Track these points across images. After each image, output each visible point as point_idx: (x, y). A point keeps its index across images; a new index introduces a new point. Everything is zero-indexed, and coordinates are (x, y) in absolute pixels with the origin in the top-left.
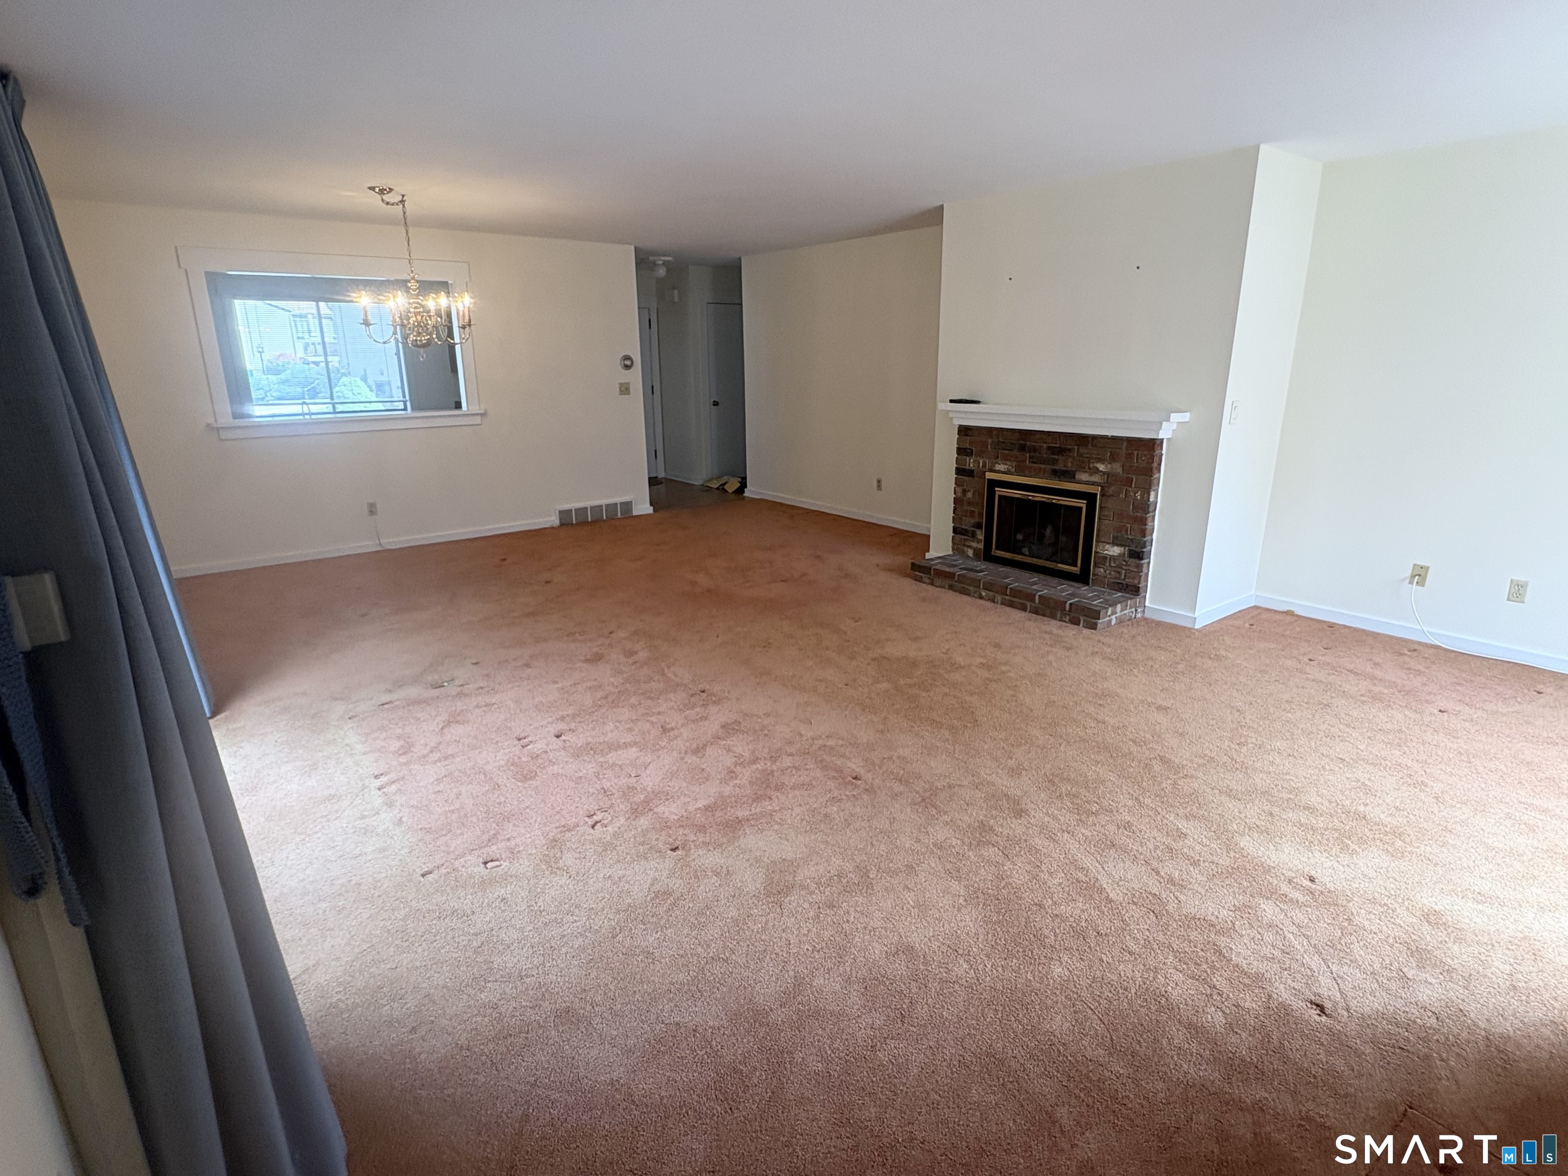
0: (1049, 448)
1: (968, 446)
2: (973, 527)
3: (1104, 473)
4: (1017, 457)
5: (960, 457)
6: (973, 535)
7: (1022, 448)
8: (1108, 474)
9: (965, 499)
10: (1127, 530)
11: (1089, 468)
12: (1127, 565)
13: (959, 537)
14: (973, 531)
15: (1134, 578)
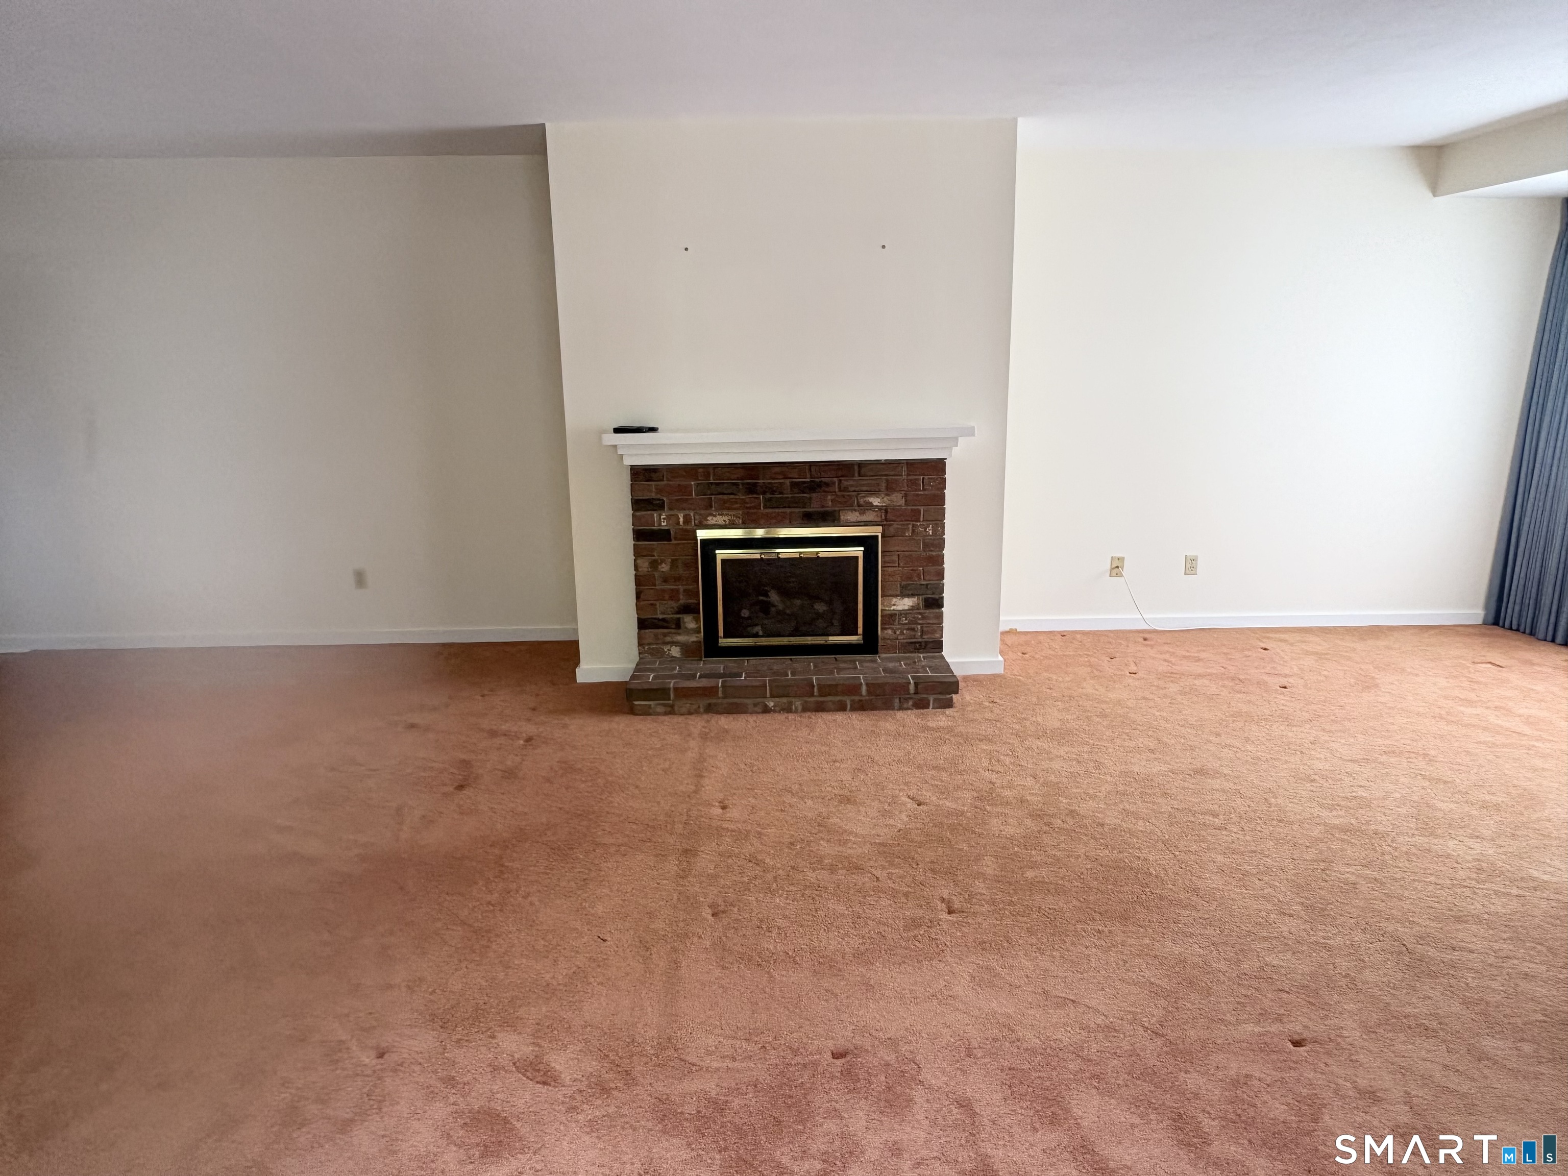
0: (794, 485)
1: (653, 496)
2: (678, 613)
3: (880, 508)
4: (744, 502)
5: (638, 514)
6: (678, 625)
7: (751, 489)
8: (885, 510)
9: (656, 574)
10: (919, 575)
11: (859, 505)
12: (924, 618)
13: (649, 633)
14: (679, 619)
15: (934, 632)
